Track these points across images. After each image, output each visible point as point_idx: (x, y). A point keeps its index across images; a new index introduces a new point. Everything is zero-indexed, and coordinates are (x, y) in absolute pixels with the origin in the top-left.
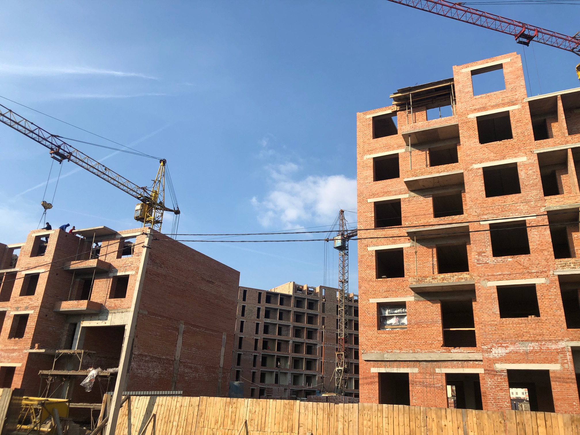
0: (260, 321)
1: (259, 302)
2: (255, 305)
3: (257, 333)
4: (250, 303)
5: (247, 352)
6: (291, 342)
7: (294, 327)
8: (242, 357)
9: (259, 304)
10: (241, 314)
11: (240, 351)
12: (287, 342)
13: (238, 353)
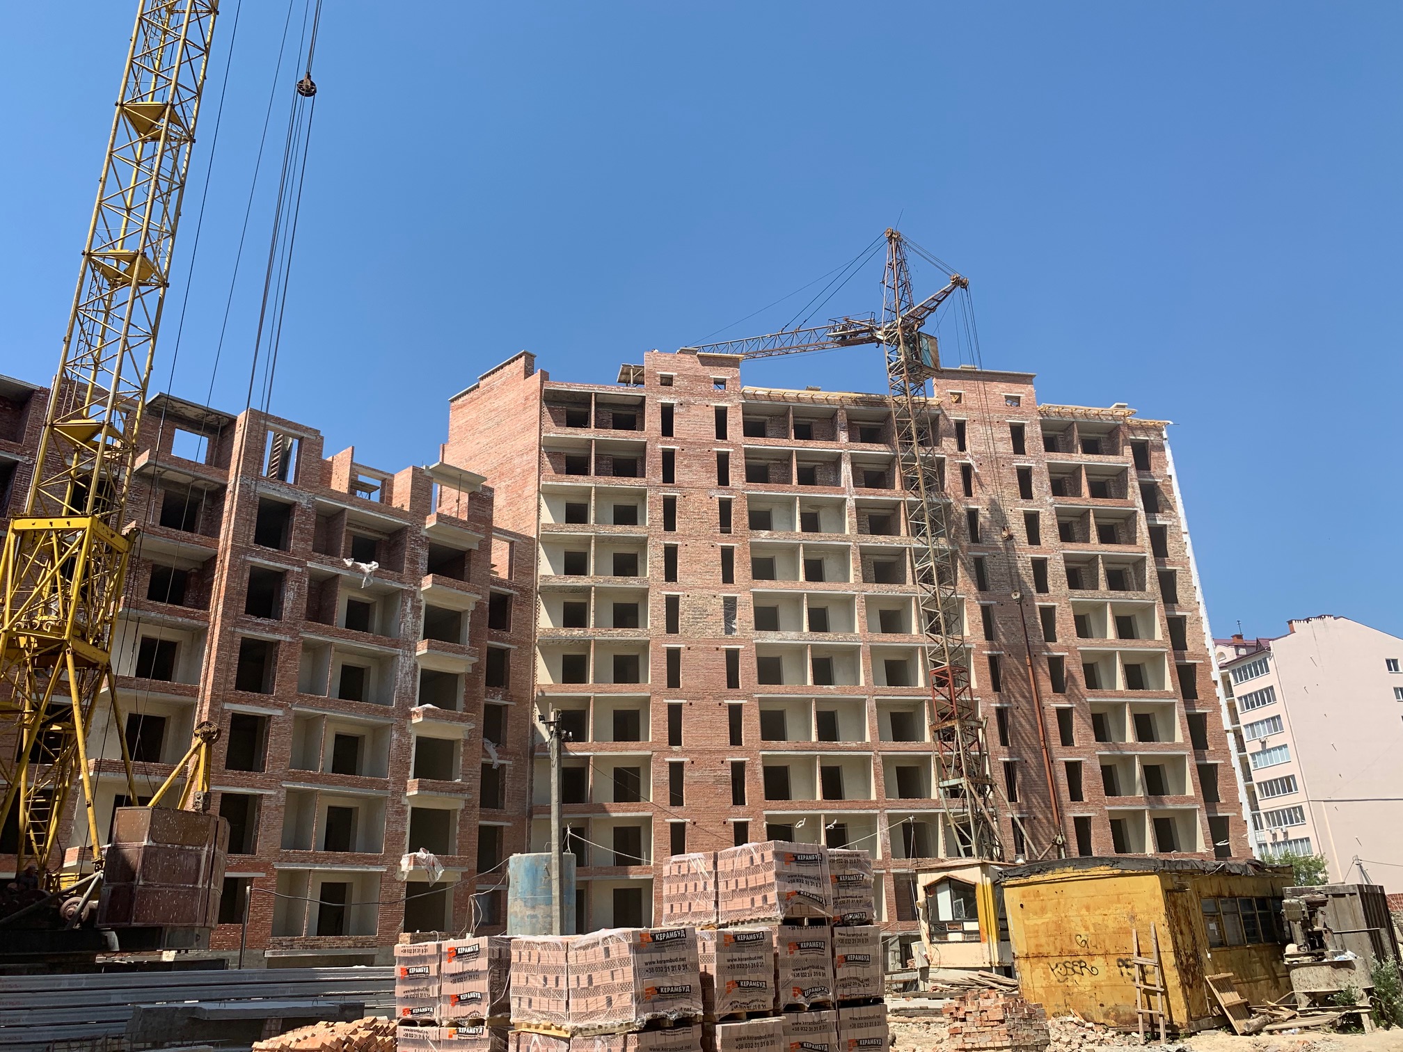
0: (740, 641)
1: (728, 577)
2: (713, 592)
3: (733, 682)
4: (692, 588)
5: (702, 752)
6: (870, 706)
7: (874, 649)
8: (687, 774)
9: (728, 586)
10: (663, 623)
11: (676, 753)
12: (858, 706)
13: (668, 760)
